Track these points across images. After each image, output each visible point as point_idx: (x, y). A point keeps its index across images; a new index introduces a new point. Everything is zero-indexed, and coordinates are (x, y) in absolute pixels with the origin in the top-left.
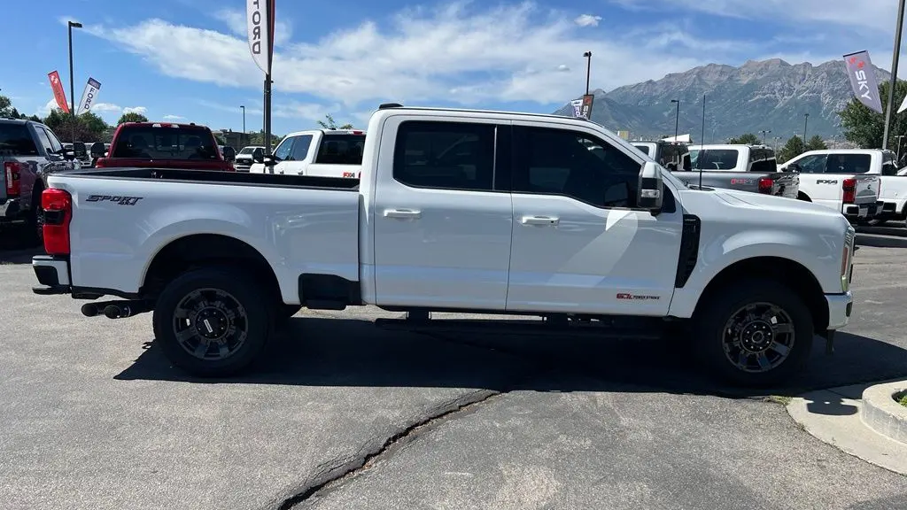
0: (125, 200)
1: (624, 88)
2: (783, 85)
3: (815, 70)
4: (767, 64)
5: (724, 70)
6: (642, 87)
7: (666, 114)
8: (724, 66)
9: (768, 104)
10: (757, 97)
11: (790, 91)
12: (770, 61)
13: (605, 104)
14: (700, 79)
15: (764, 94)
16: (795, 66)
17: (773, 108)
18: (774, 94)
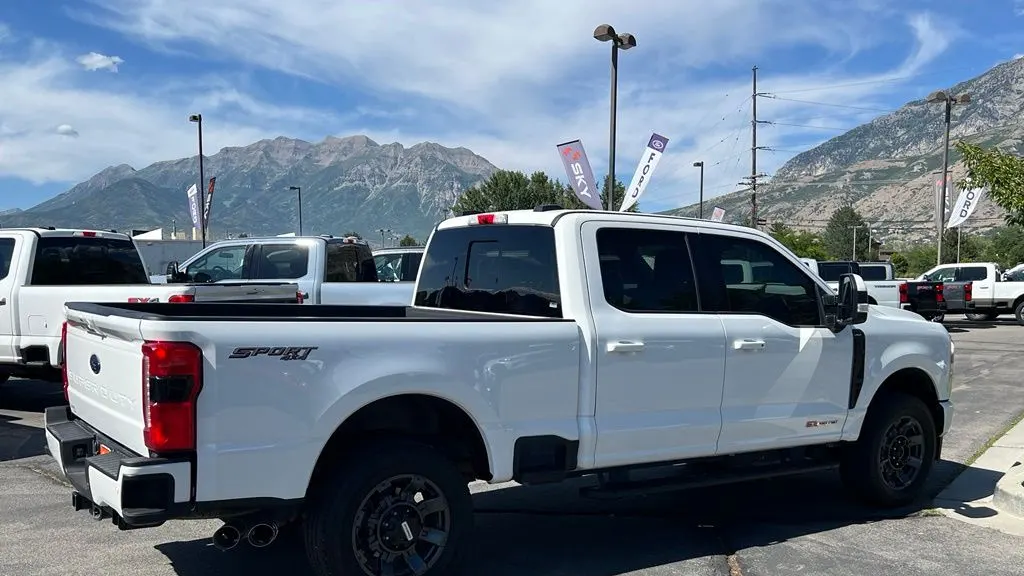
0: (292, 353)
1: (162, 164)
2: (373, 170)
3: (407, 152)
4: (351, 142)
5: (299, 146)
6: (190, 164)
7: (227, 204)
8: (297, 140)
9: (357, 194)
10: (344, 185)
11: (382, 179)
12: (354, 138)
13: (136, 186)
14: (268, 157)
15: (352, 181)
16: (384, 147)
17: (363, 200)
18: (364, 181)
